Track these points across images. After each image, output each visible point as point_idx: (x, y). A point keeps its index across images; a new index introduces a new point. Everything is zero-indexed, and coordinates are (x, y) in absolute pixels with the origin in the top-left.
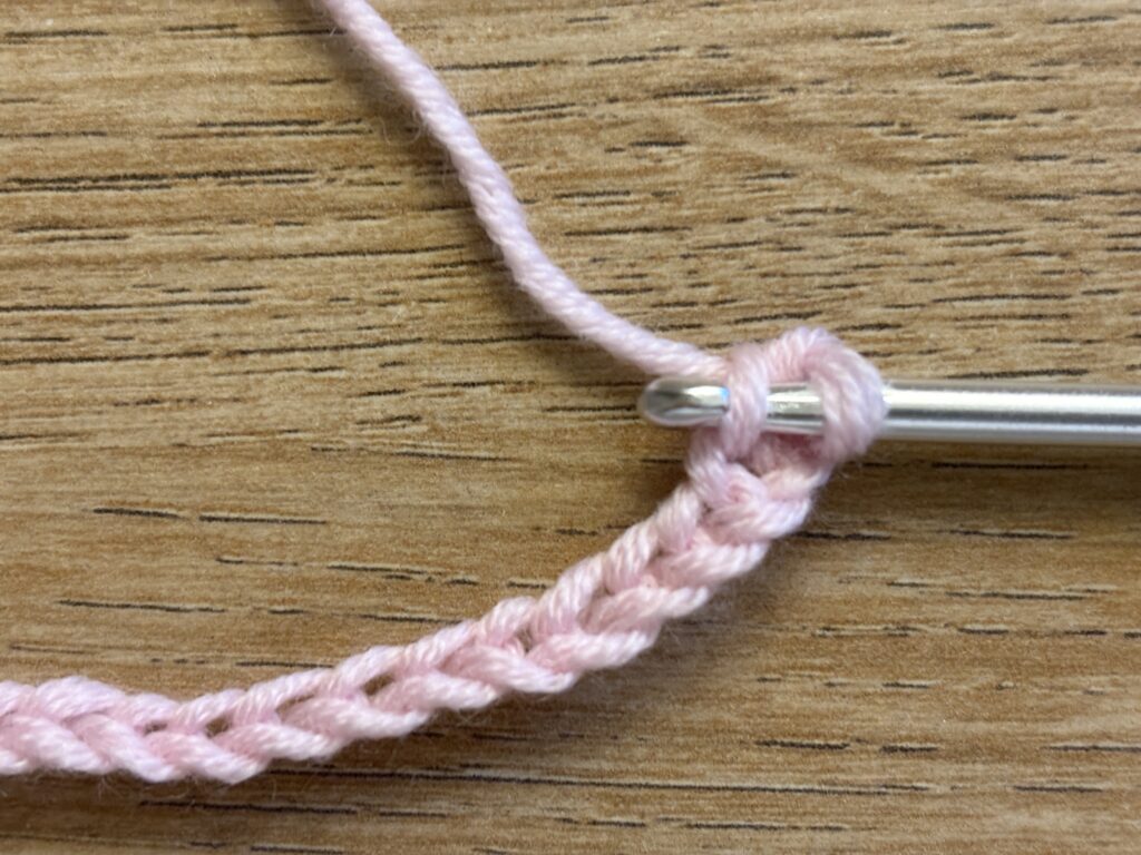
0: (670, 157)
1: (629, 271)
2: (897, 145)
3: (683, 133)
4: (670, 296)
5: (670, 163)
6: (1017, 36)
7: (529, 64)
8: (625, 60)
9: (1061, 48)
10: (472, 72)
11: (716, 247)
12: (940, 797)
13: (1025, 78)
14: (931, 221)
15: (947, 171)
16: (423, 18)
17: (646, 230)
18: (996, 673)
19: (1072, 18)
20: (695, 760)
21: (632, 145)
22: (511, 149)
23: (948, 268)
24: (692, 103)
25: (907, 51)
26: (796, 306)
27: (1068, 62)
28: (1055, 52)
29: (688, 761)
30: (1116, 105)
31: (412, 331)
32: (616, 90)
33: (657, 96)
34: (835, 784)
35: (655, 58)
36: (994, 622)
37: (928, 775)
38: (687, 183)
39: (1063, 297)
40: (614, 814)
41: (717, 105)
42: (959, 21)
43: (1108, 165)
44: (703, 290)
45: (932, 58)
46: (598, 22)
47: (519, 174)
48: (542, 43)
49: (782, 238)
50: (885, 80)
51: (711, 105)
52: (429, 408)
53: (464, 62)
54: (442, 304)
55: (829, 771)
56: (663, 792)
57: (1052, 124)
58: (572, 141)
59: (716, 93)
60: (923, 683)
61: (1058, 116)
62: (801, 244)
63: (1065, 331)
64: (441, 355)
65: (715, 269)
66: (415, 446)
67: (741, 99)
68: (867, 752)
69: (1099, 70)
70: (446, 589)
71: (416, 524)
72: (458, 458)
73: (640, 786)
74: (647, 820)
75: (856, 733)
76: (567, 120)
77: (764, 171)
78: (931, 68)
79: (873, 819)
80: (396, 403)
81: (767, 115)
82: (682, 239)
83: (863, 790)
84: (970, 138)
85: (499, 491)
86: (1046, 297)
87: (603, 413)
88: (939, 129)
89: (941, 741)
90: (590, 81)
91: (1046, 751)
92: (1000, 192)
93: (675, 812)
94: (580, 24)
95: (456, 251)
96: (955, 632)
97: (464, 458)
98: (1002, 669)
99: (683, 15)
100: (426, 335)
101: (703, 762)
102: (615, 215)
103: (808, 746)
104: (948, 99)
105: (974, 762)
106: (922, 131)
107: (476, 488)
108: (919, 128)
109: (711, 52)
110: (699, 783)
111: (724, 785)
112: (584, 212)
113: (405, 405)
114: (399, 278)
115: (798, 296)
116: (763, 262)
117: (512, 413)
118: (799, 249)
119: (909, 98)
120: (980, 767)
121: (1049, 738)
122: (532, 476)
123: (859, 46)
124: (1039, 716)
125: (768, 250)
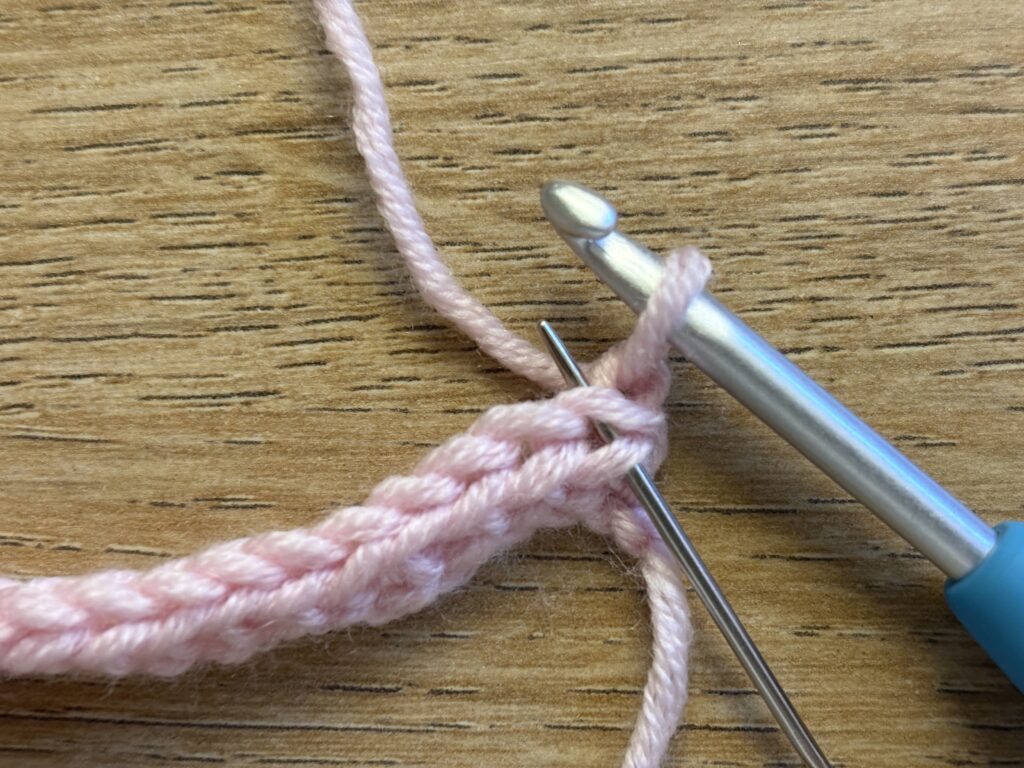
0: (250, 184)
1: (215, 280)
2: (441, 175)
3: (260, 164)
4: (249, 302)
5: (248, 189)
6: (542, 84)
7: (130, 106)
8: (212, 103)
9: (580, 93)
10: (81, 113)
11: (288, 260)
12: (481, 734)
13: (548, 119)
14: (470, 239)
15: (483, 197)
16: (42, 70)
17: (229, 245)
18: (528, 625)
19: (588, 68)
20: (268, 703)
21: (218, 174)
22: (114, 177)
23: (485, 278)
24: (269, 140)
25: (449, 97)
26: (357, 310)
27: (585, 105)
28: (573, 98)
29: (262, 704)
30: (626, 140)
31: (27, 331)
32: (204, 128)
33: (237, 134)
34: (388, 723)
35: (237, 102)
36: (525, 580)
37: (470, 716)
38: (264, 206)
39: (581, 303)
40: (196, 752)
41: (289, 141)
42: (492, 72)
43: (620, 191)
44: (279, 295)
45: (470, 103)
46: (189, 72)
47: (121, 198)
48: (141, 89)
49: (346, 253)
50: (430, 121)
51: (285, 141)
52: (41, 397)
53: (76, 105)
54: (54, 308)
55: (384, 712)
56: (240, 731)
57: (571, 158)
58: (166, 171)
59: (289, 131)
60: (465, 633)
61: (576, 151)
62: (361, 258)
63: (583, 331)
64: (52, 351)
65: (289, 279)
66: (28, 430)
67: (310, 136)
68: (417, 694)
69: (611, 112)
70: (54, 555)
71: (28, 498)
72: (65, 440)
73: (220, 726)
74: (225, 756)
75: (408, 678)
76: (163, 152)
77: (330, 196)
78: (468, 112)
79: (422, 754)
80: (12, 393)
81: (331, 150)
82: (260, 253)
83: (414, 728)
84: (503, 170)
85: (101, 469)
86: (567, 303)
87: (192, 401)
88: (476, 163)
89: (481, 685)
90: (182, 120)
91: (573, 694)
92: (529, 215)
93: (250, 749)
94: (173, 73)
95: (67, 263)
96: (492, 589)
97: (71, 440)
98: (533, 622)
99: (260, 66)
100: (39, 334)
101: (275, 705)
102: (203, 233)
103: (366, 689)
104: (483, 137)
105: (510, 703)
106: (462, 164)
107: (80, 466)
108: (459, 162)
109: (284, 97)
110: (270, 724)
111: (293, 724)
112: (177, 230)
113: (20, 394)
114: (18, 286)
115: (359, 302)
116: (329, 273)
117: (113, 402)
118: (360, 262)
119: (451, 136)
120: (514, 707)
121: (574, 683)
122: (130, 456)
123: (409, 92)
124: (566, 663)
125: (333, 262)
